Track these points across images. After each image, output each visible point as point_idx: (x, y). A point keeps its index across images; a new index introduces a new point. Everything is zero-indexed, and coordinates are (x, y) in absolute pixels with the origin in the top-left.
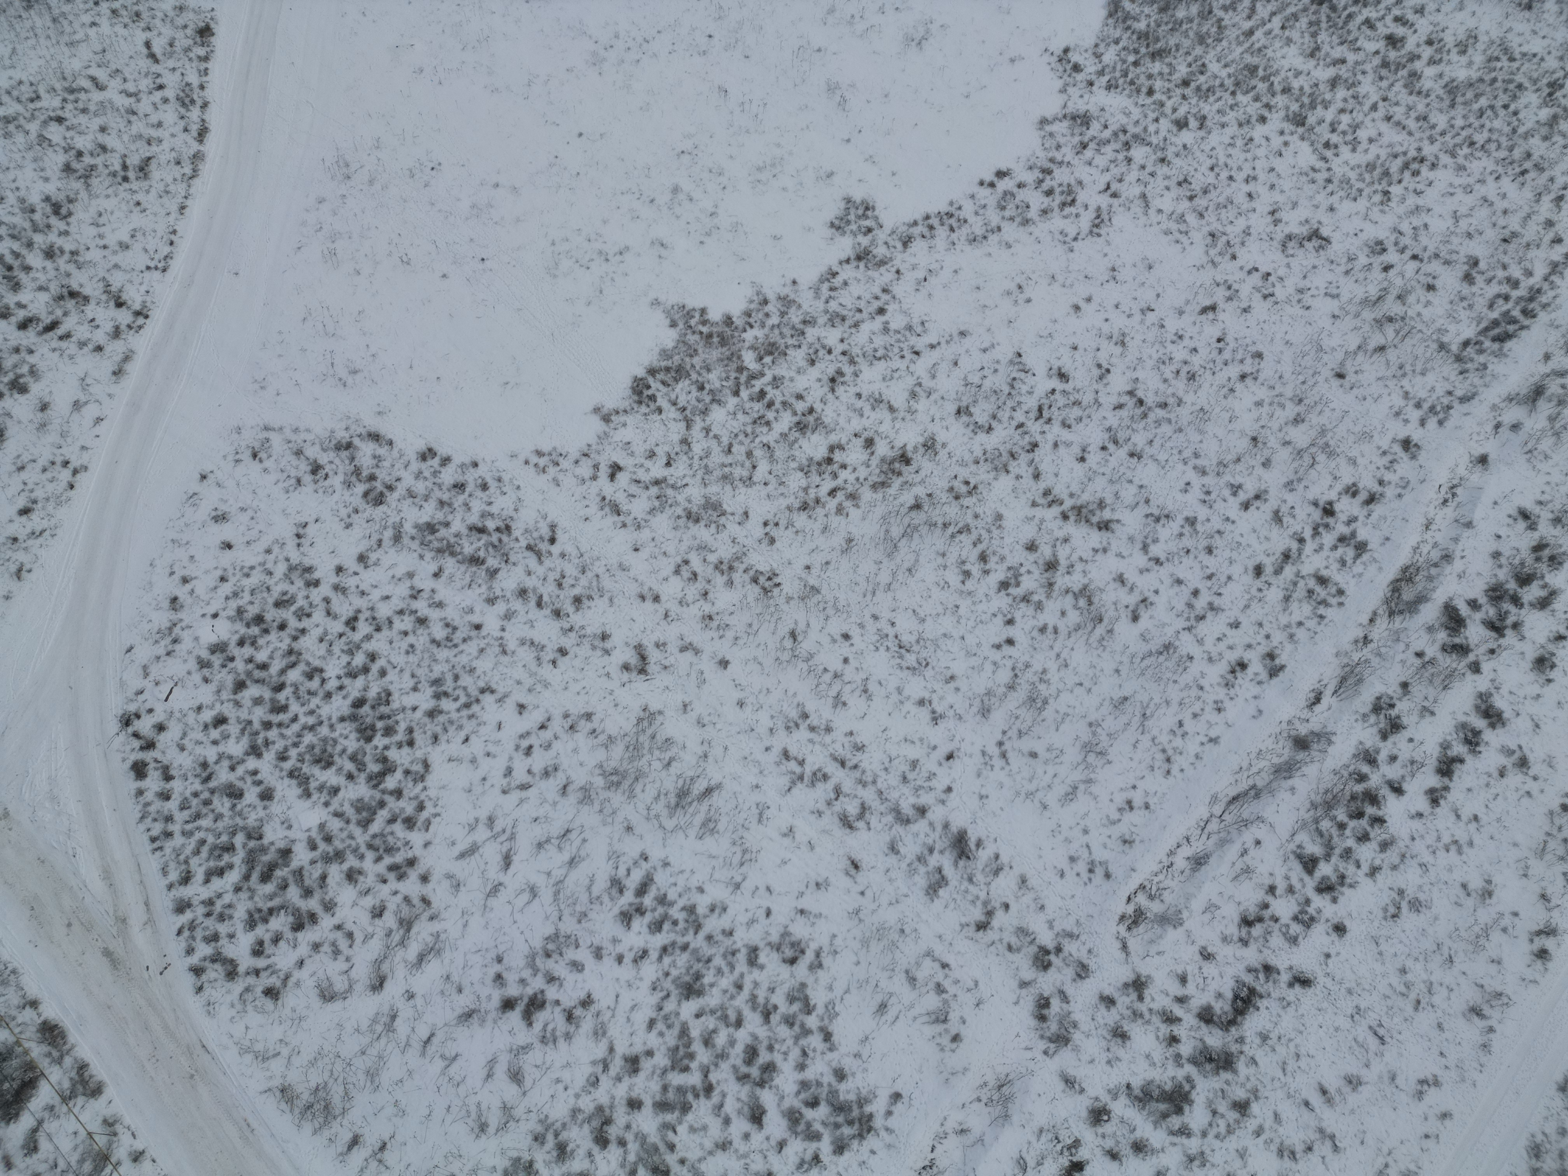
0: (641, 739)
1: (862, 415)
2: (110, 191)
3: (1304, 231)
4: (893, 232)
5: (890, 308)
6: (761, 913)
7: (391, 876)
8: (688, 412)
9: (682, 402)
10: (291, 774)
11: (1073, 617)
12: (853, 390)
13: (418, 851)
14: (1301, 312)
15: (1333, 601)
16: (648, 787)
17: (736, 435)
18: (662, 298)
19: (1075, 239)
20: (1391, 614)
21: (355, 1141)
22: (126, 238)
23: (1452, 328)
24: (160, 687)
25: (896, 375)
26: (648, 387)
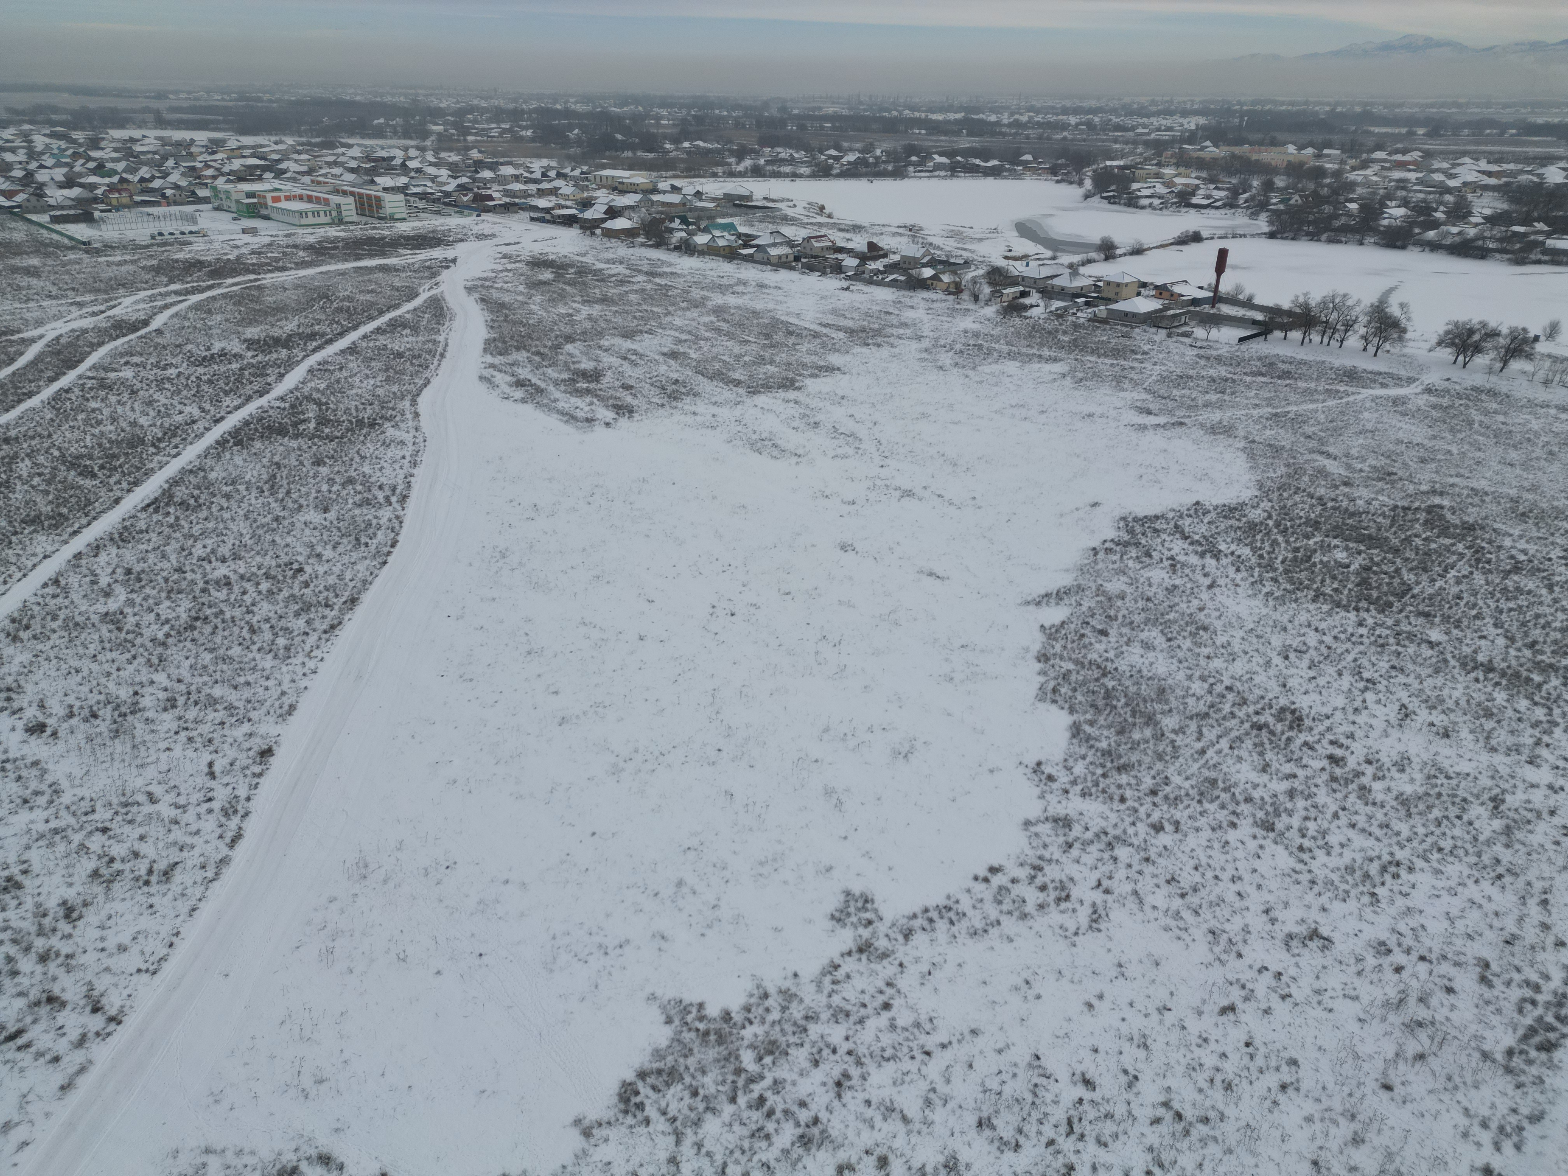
1: (872, 1127)
2: (128, 895)
3: (1302, 930)
4: (893, 925)
5: (896, 1003)
8: (678, 1123)
9: (672, 1112)
12: (861, 1096)
14: (1325, 1015)
17: (732, 1152)
18: (659, 993)
19: (1076, 934)
22: (127, 941)
23: (1487, 1034)
25: (907, 1079)
26: (637, 1093)
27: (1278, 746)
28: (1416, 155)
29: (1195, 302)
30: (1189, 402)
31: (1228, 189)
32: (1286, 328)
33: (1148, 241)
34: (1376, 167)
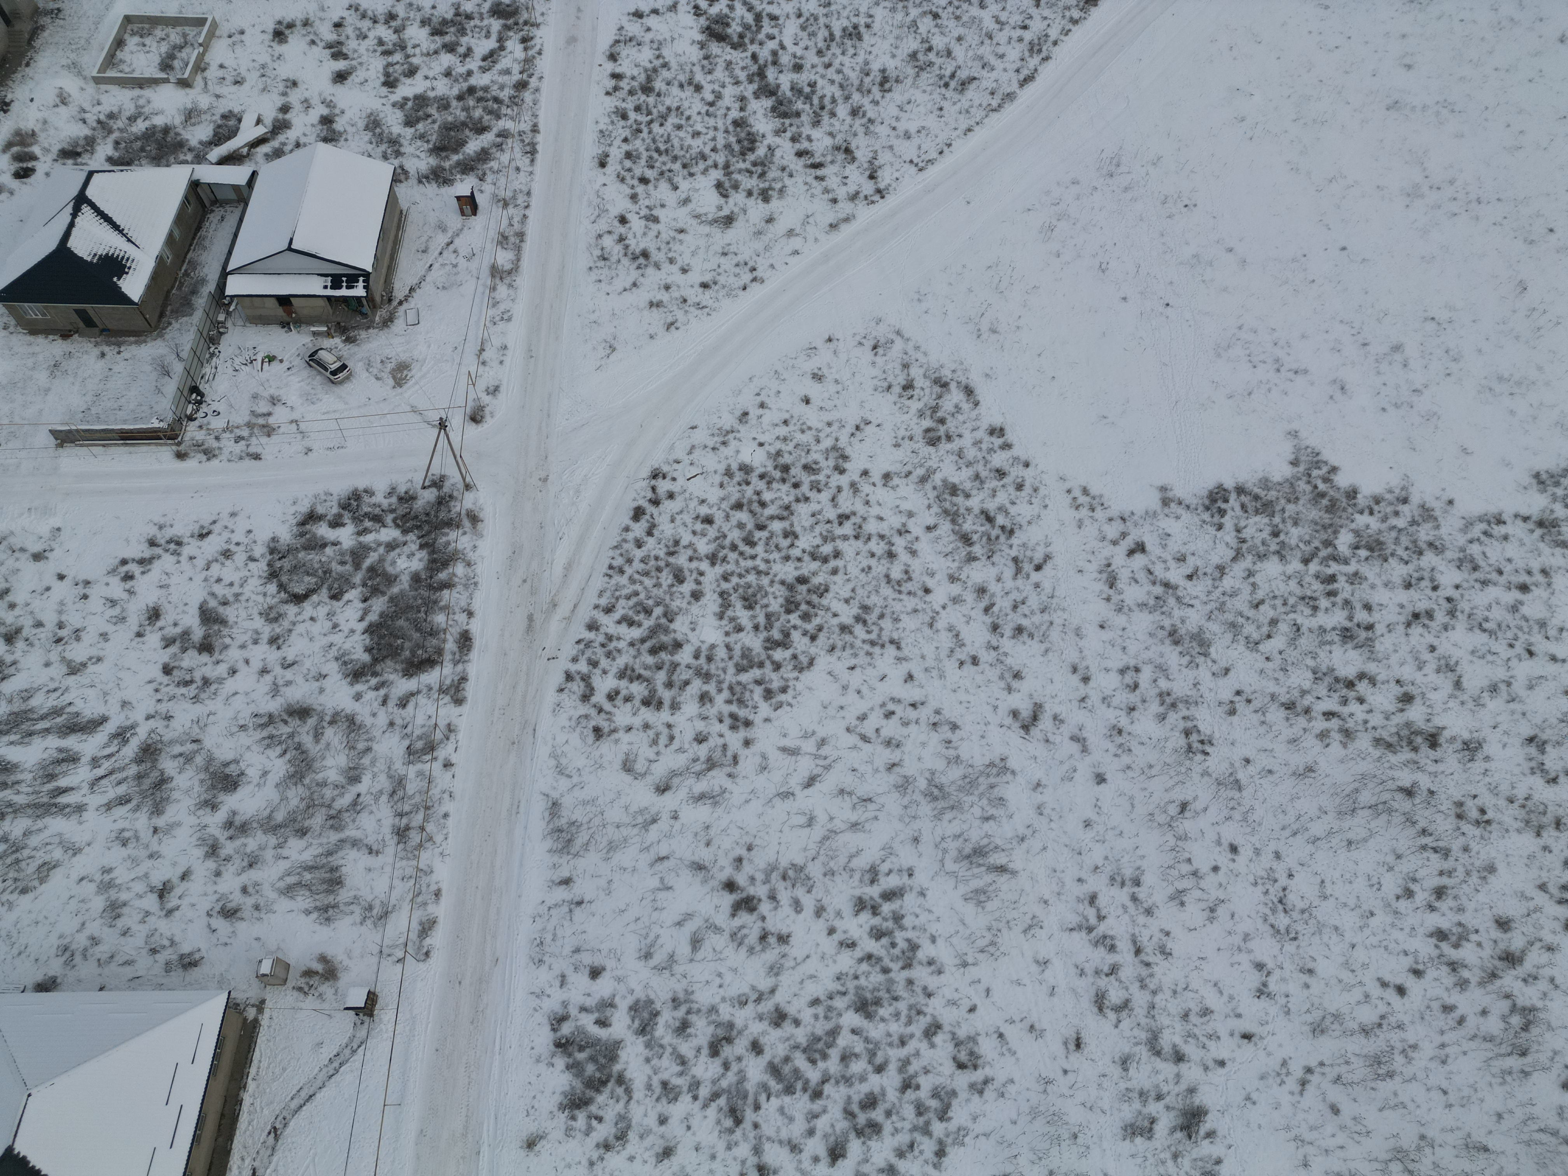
0: (981, 780)
1: (1420, 669)
2: (929, 89)
6: (966, 1004)
7: (728, 721)
8: (1245, 546)
9: (1246, 534)
10: (722, 594)
11: (1493, 1025)
12: (1430, 639)
13: (758, 719)
16: (956, 822)
17: (1275, 597)
18: (1303, 434)
21: (566, 882)
22: (913, 130)
24: (691, 468)
25: (1490, 658)
26: (1226, 501)
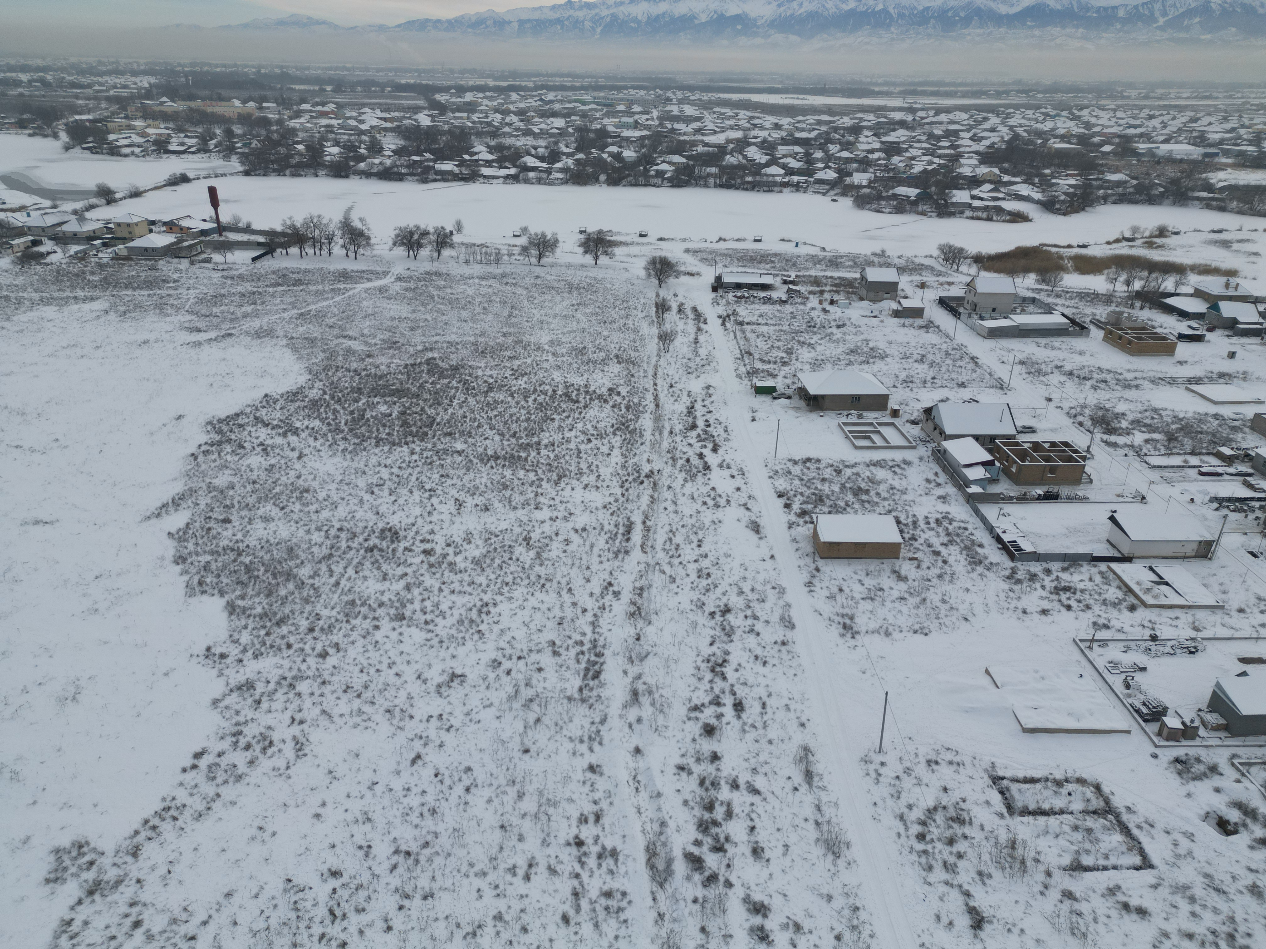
3: (445, 677)
4: (117, 852)
5: (145, 916)
14: (477, 726)
15: (624, 904)
19: (288, 768)
20: (661, 885)
23: (567, 685)
27: (388, 558)
28: (330, 107)
29: (203, 233)
30: (230, 316)
31: (196, 137)
32: (286, 246)
33: (142, 185)
34: (307, 116)
